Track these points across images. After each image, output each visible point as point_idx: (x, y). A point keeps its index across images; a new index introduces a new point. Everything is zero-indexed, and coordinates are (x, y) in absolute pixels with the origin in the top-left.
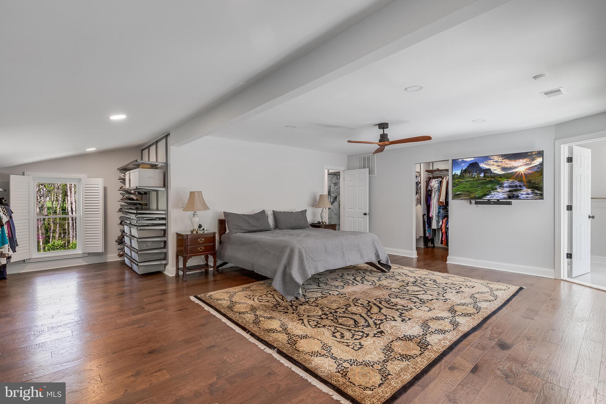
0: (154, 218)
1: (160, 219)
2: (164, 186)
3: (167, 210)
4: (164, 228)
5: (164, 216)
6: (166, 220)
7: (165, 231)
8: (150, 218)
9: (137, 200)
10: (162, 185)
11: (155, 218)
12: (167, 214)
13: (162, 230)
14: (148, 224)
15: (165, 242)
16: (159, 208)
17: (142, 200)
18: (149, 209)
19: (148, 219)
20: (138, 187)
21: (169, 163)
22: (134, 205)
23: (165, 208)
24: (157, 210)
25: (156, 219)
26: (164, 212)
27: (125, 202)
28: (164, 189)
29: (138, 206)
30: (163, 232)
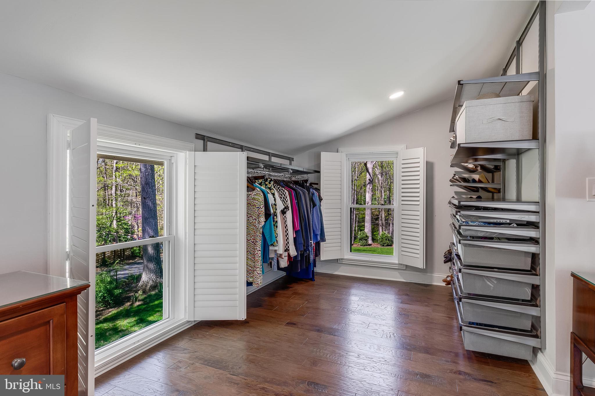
0: (504, 221)
1: (521, 225)
2: (535, 137)
3: (542, 203)
4: (532, 249)
5: (532, 218)
6: (538, 227)
7: (534, 257)
8: (495, 221)
9: (480, 181)
10: (528, 134)
11: (508, 221)
12: (542, 212)
13: (526, 253)
14: (487, 235)
15: (536, 289)
16: (524, 198)
17: (493, 181)
18: (504, 200)
19: (489, 223)
20: (461, 145)
21: (549, 67)
22: (474, 191)
23: (536, 197)
24: (519, 200)
25: (510, 224)
26: (532, 208)
27: (460, 186)
28: (532, 145)
29: (482, 193)
30: (529, 260)
